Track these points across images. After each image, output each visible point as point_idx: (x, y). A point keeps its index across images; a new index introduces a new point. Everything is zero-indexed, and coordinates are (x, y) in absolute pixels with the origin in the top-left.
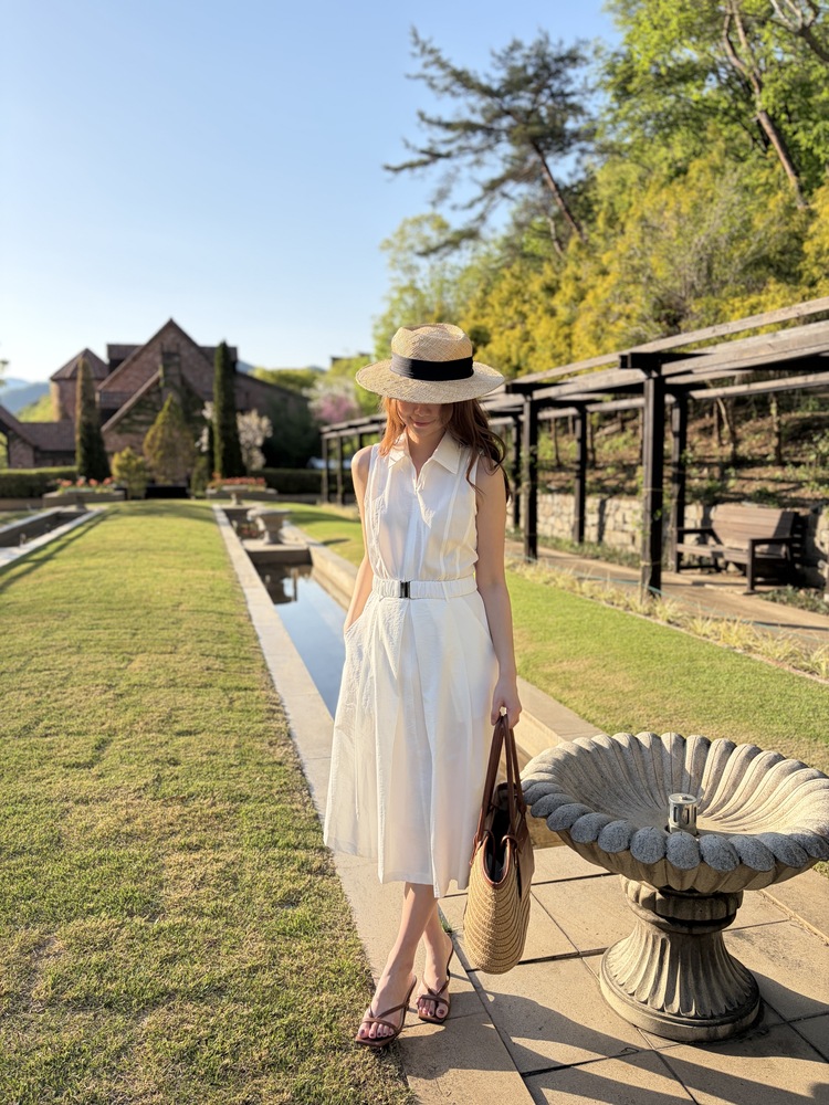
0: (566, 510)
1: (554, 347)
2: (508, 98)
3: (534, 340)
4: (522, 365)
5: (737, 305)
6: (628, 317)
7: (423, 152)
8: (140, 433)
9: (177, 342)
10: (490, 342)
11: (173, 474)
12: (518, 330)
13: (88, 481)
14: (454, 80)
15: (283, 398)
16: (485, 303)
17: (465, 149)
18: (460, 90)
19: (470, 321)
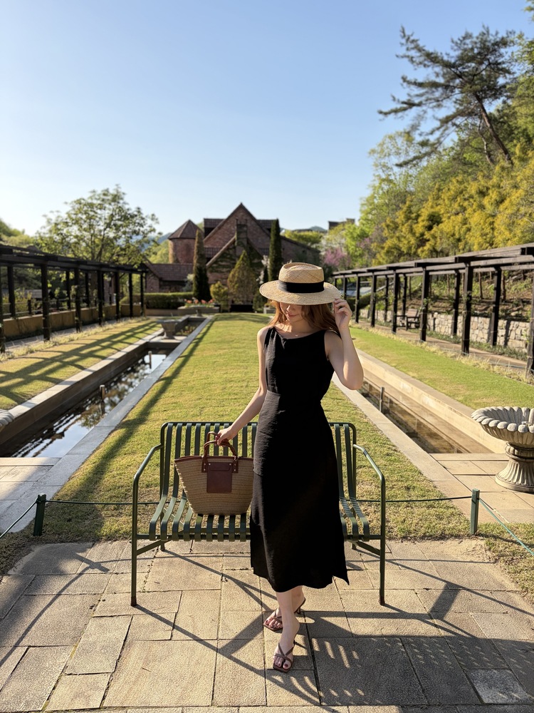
2: (461, 68)
3: (470, 224)
8: (223, 272)
9: (244, 218)
10: (442, 222)
11: (243, 297)
12: (460, 217)
13: (200, 301)
14: (426, 58)
15: (304, 251)
16: (438, 198)
17: (430, 99)
18: (429, 64)
19: (429, 209)
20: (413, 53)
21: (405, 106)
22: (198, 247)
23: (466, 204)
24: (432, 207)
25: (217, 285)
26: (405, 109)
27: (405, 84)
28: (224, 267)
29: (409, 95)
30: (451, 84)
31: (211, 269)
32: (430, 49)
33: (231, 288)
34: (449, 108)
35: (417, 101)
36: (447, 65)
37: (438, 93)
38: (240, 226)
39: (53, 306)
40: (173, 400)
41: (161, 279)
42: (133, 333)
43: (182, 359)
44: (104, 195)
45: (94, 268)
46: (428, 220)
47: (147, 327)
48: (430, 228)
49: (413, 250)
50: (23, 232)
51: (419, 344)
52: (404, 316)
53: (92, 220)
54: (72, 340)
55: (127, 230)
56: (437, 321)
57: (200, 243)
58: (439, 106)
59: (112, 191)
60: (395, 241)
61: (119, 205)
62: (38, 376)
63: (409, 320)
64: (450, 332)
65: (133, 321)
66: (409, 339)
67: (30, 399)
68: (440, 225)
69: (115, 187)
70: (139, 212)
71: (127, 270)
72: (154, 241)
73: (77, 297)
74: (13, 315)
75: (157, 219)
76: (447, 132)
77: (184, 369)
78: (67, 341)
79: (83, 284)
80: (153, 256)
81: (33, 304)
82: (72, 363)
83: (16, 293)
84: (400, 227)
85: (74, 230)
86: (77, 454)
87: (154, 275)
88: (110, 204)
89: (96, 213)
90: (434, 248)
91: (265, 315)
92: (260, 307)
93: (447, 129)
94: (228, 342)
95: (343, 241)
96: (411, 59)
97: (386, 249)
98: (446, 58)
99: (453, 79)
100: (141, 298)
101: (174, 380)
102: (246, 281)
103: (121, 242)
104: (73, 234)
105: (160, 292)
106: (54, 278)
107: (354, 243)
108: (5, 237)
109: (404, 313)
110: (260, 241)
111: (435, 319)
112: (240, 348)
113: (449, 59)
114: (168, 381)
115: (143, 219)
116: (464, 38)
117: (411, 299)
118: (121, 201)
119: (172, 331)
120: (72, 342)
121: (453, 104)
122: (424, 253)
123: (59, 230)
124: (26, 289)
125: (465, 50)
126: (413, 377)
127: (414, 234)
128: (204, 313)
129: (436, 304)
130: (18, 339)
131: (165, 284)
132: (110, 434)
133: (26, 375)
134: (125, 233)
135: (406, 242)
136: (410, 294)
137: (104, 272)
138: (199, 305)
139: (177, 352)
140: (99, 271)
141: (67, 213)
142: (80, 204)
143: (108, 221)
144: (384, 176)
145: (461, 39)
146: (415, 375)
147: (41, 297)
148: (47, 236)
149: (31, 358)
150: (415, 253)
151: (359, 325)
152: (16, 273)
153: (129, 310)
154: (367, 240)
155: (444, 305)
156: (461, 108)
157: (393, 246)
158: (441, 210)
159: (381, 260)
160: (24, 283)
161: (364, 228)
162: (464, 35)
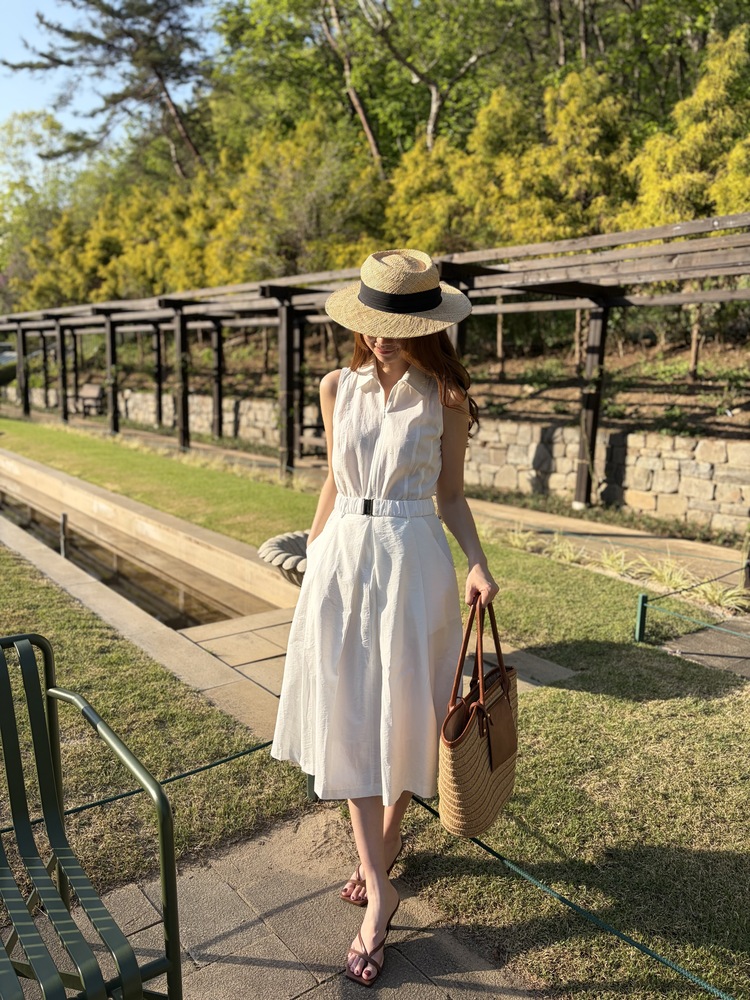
0: (205, 409)
1: (188, 266)
2: (129, 21)
3: (168, 257)
4: (157, 278)
5: (341, 250)
6: (254, 248)
7: (42, 55)
10: (123, 253)
16: (114, 216)
17: (86, 60)
19: (101, 231)
21: (45, 61)
23: (158, 227)
24: (106, 228)
26: (46, 67)
27: (43, 27)
29: (51, 45)
30: (117, 44)
34: (115, 80)
35: (65, 57)
36: (108, 10)
37: (98, 53)
46: (101, 248)
48: (105, 261)
49: (81, 295)
51: (110, 439)
52: (77, 397)
56: (130, 404)
58: (99, 75)
60: (50, 278)
63: (88, 402)
64: (152, 420)
66: (92, 431)
68: (122, 257)
76: (115, 118)
84: (56, 256)
93: (114, 113)
99: (118, 36)
109: (77, 392)
111: (126, 401)
121: (121, 78)
126: (114, 491)
127: (80, 269)
135: (68, 280)
136: (84, 363)
146: (116, 487)
150: (86, 297)
156: (133, 86)
157: (47, 286)
158: (119, 234)
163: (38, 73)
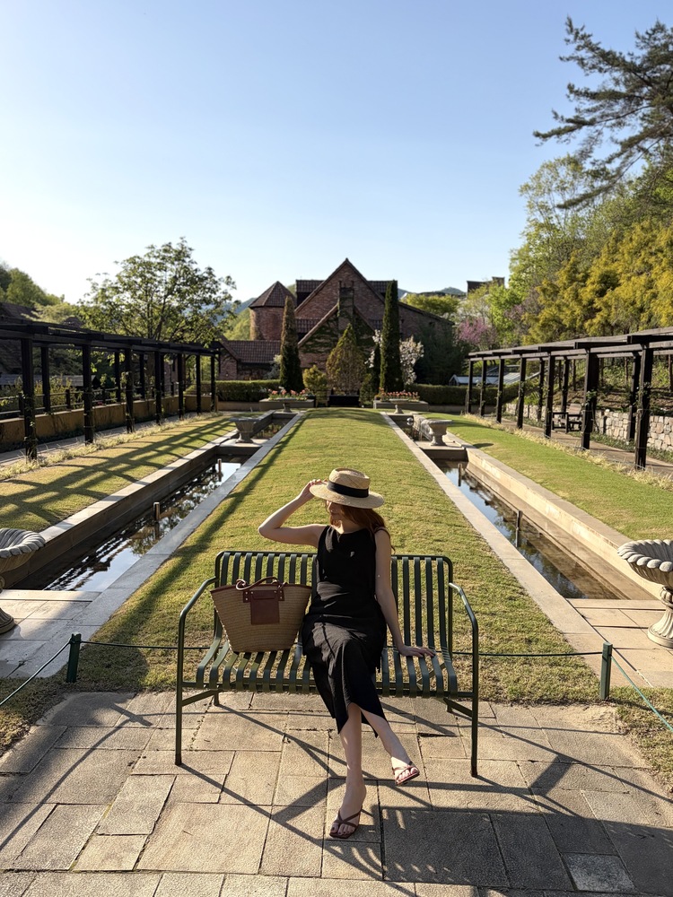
3: (656, 288)
4: (645, 307)
8: (321, 352)
9: (351, 279)
10: (620, 285)
11: (347, 386)
12: (643, 277)
13: (288, 391)
14: (601, 59)
15: (431, 323)
16: (616, 251)
17: (607, 116)
18: (607, 67)
19: (602, 267)
20: (584, 53)
21: (571, 125)
22: (287, 319)
23: (652, 259)
24: (606, 264)
25: (311, 370)
26: (572, 130)
27: (572, 96)
28: (322, 345)
29: (577, 110)
30: (637, 94)
31: (304, 348)
32: (606, 47)
33: (330, 374)
34: (634, 127)
35: (588, 118)
36: (629, 68)
37: (618, 107)
38: (344, 291)
39: (98, 397)
40: (244, 523)
41: (239, 362)
42: (199, 434)
43: (260, 469)
44: (165, 251)
45: (151, 348)
46: (599, 282)
47: (217, 427)
48: (601, 293)
49: (578, 323)
50: (63, 299)
51: (579, 454)
52: (564, 414)
53: (149, 285)
54: (122, 443)
55: (195, 297)
56: (608, 421)
57: (290, 313)
58: (620, 124)
59: (175, 246)
60: (554, 310)
61: (185, 264)
62: (76, 489)
63: (571, 419)
64: (625, 437)
65: (201, 418)
66: (567, 445)
67: (66, 518)
68: (617, 289)
69: (180, 241)
70: (210, 273)
71: (193, 351)
72: (229, 312)
73: (129, 387)
74: (48, 409)
75: (233, 283)
76: (631, 159)
77: (260, 482)
78: (115, 444)
79: (137, 368)
80: (229, 331)
81: (72, 396)
82: (119, 473)
83: (53, 380)
84: (561, 293)
85: (127, 297)
86: (121, 588)
87: (231, 356)
88: (173, 263)
89: (155, 275)
90: (606, 321)
91: (374, 410)
92: (369, 399)
93: (631, 155)
94: (321, 448)
95: (486, 308)
96: (581, 62)
97: (541, 322)
98: (628, 59)
99: (639, 87)
100: (212, 387)
101: (247, 497)
102: (351, 365)
103: (187, 313)
104: (125, 302)
105: (237, 379)
106: (99, 361)
107: (500, 312)
108: (39, 307)
109: (564, 409)
110: (371, 310)
111: (605, 418)
112: (336, 456)
113: (634, 60)
114: (238, 498)
115: (215, 282)
116: (654, 31)
117: (575, 390)
118: (187, 260)
119: (248, 432)
120: (120, 446)
121: (640, 121)
122: (593, 328)
123: (107, 297)
124: (65, 374)
125: (656, 47)
126: (564, 498)
127: (580, 302)
128: (293, 408)
129: (609, 397)
130: (53, 441)
131: (244, 368)
132: (162, 564)
133: (61, 488)
134: (191, 301)
135: (568, 312)
136: (575, 382)
137: (165, 353)
138: (287, 397)
139: (255, 461)
140: (157, 353)
141: (117, 276)
142: (135, 263)
143: (170, 286)
144: (542, 221)
145: (650, 32)
146: (566, 495)
147: (82, 385)
148: (92, 305)
149: (69, 466)
150: (581, 327)
151: (501, 426)
152: (52, 352)
153: (196, 403)
154: (519, 308)
155: (619, 398)
156: (651, 126)
157: (552, 318)
158: (618, 268)
159: (535, 337)
160: (62, 366)
161: (515, 291)
162: (653, 27)
163: (564, 137)
